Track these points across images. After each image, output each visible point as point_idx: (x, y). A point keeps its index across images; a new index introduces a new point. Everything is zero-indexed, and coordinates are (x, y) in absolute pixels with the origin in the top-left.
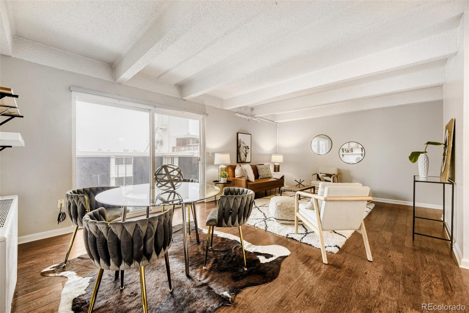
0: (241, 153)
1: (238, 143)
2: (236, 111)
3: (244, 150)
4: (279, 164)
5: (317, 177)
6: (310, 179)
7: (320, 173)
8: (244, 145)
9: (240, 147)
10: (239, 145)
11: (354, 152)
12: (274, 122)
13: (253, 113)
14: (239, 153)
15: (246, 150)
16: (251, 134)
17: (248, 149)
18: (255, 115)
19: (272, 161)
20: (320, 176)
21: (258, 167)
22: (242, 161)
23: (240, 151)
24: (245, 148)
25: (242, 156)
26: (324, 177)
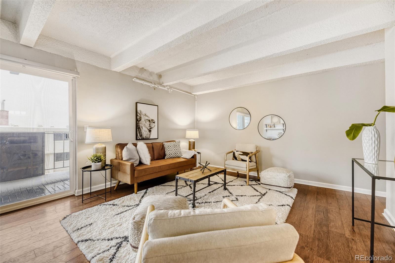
0: (142, 127)
1: (137, 115)
2: (134, 76)
3: (146, 124)
4: (194, 140)
5: (233, 156)
6: (225, 159)
7: (237, 151)
8: (147, 118)
9: (140, 120)
10: (138, 117)
11: (276, 128)
12: (191, 93)
13: (162, 80)
14: (139, 128)
15: (150, 124)
16: (158, 106)
17: (154, 122)
18: (163, 84)
19: (186, 137)
20: (237, 154)
21: (165, 144)
22: (144, 137)
23: (141, 125)
24: (148, 123)
25: (144, 132)
26: (240, 155)
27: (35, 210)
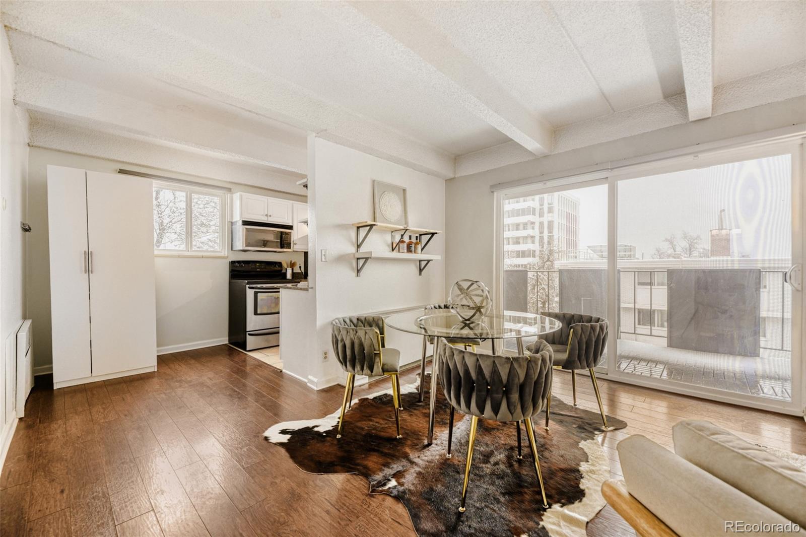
27: (709, 408)
